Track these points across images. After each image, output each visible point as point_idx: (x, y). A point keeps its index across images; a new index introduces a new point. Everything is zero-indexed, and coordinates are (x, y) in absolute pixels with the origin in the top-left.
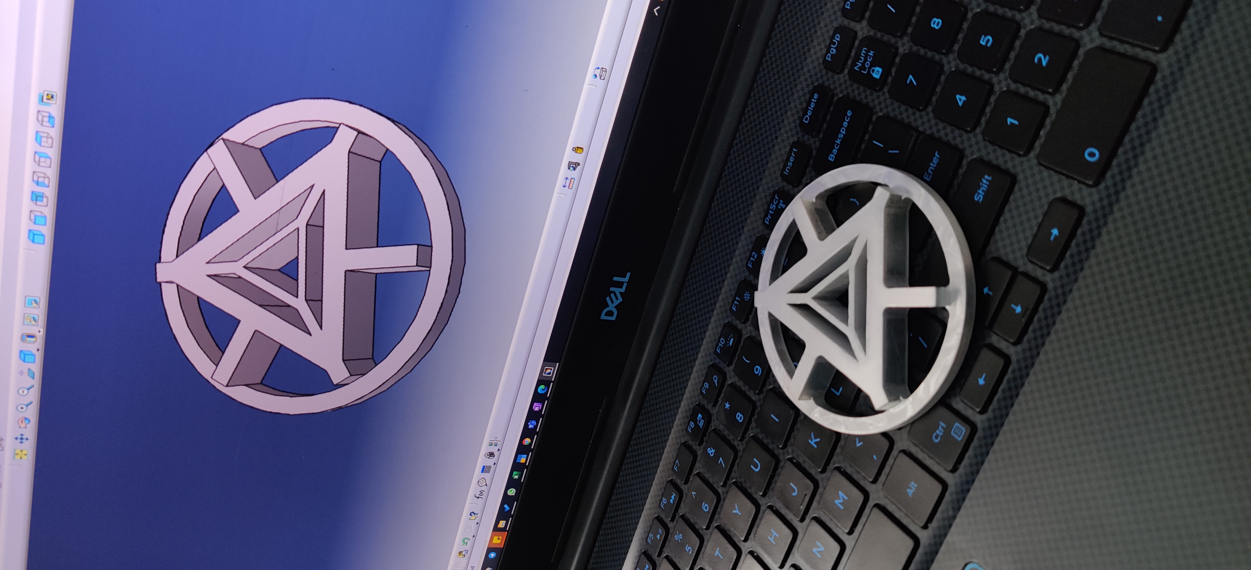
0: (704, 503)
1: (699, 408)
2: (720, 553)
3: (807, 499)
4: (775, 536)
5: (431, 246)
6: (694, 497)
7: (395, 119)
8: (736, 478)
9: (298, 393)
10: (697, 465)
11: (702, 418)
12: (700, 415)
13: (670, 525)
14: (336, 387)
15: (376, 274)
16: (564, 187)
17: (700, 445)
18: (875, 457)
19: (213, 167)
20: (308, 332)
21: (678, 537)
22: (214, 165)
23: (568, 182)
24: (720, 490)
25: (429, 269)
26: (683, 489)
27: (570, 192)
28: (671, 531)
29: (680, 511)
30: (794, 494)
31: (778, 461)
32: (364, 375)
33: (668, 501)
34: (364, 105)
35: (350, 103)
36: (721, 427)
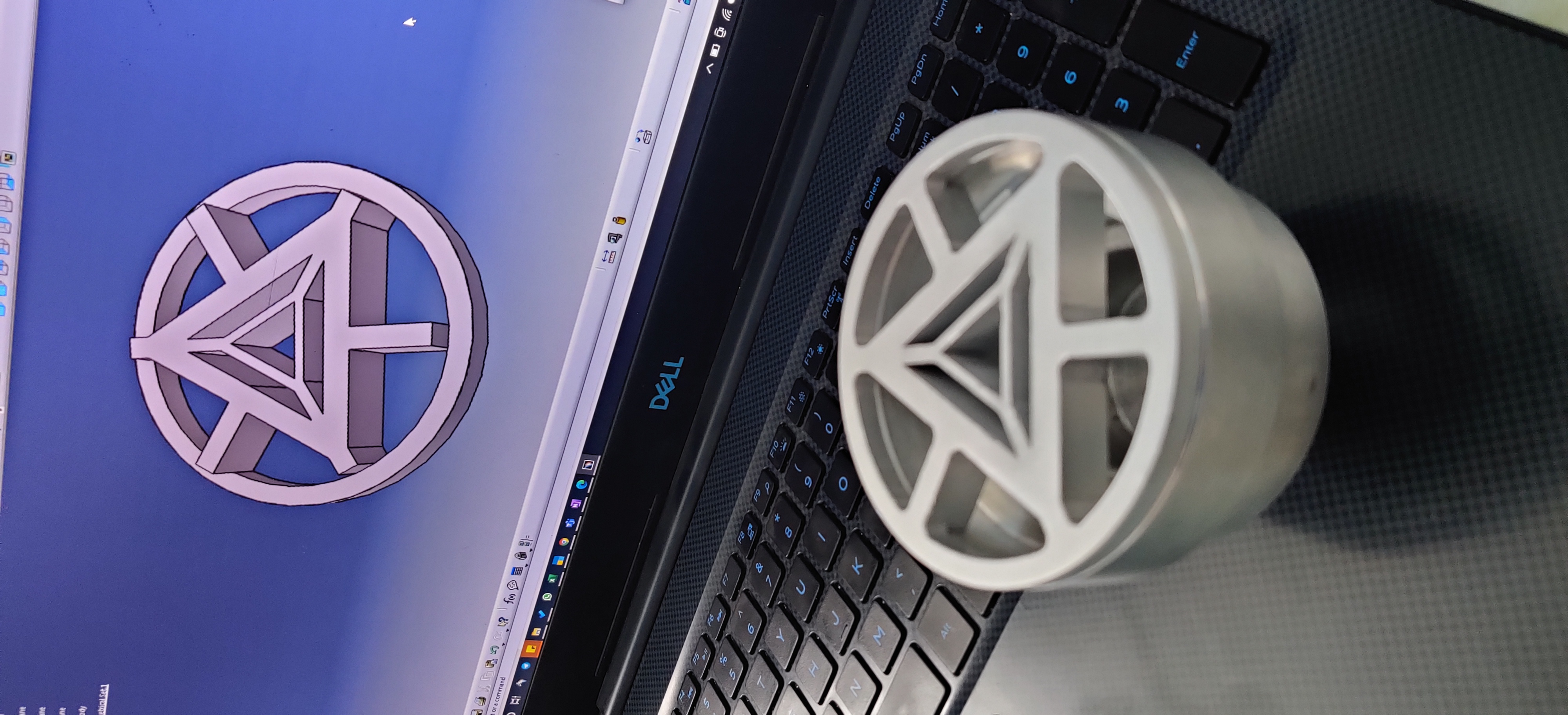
0: (749, 624)
1: (751, 518)
2: (762, 682)
3: (848, 630)
4: (815, 668)
5: (448, 325)
6: (740, 617)
7: (404, 185)
8: (782, 600)
9: (296, 482)
10: (746, 580)
11: (753, 529)
12: (750, 526)
13: (717, 645)
14: (339, 477)
15: (385, 354)
16: (604, 261)
17: (749, 558)
18: (913, 592)
19: (194, 235)
20: (307, 416)
21: (723, 660)
22: (195, 232)
23: (608, 255)
24: (766, 611)
25: (446, 349)
26: (731, 606)
27: (611, 267)
28: (717, 651)
29: (727, 630)
30: (835, 624)
31: (823, 586)
32: (373, 464)
33: (715, 618)
34: (368, 169)
35: (352, 166)
36: (771, 541)
